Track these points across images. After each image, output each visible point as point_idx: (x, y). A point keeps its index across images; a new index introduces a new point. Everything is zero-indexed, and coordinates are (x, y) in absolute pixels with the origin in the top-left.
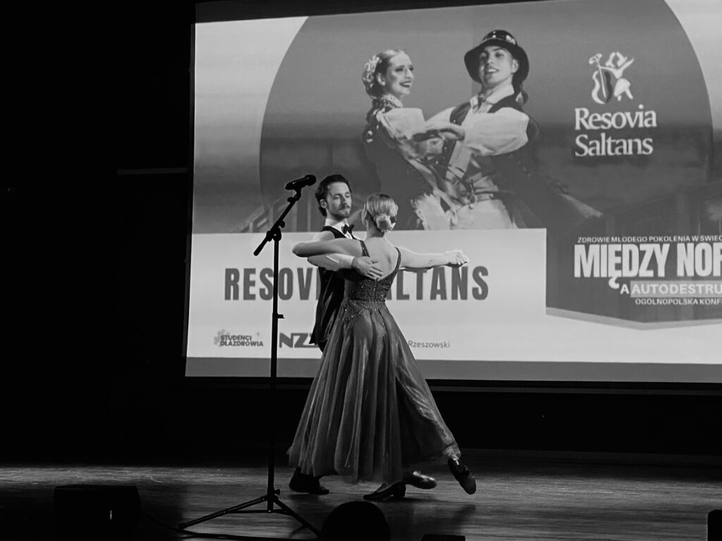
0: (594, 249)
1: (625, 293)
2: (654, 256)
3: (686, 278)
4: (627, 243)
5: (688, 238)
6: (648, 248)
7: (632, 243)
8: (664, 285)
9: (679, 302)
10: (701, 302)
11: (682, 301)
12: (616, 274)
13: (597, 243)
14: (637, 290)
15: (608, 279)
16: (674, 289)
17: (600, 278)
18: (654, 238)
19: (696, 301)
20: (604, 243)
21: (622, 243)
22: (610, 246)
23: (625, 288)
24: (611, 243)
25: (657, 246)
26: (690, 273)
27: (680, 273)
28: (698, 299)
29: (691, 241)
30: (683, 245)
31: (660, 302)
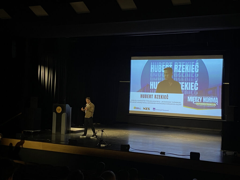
0: (191, 97)
1: (195, 104)
2: (200, 99)
6: (199, 98)
7: (196, 97)
8: (201, 103)
11: (204, 106)
12: (194, 101)
14: (197, 104)
15: (193, 102)
16: (203, 104)
17: (191, 102)
24: (193, 97)
25: (200, 97)
26: (205, 102)
27: (204, 102)
28: (206, 106)
30: (204, 97)
31: (200, 106)
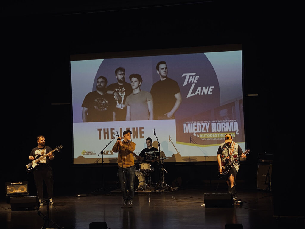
0: (189, 125)
1: (198, 137)
2: (205, 127)
3: (214, 132)
4: (198, 123)
5: (214, 121)
6: (204, 124)
7: (199, 123)
8: (209, 134)
9: (213, 139)
10: (219, 139)
11: (214, 139)
12: (196, 132)
13: (190, 123)
14: (201, 136)
15: (193, 133)
16: (211, 135)
17: (191, 133)
18: (205, 122)
19: (217, 139)
20: (192, 123)
21: (197, 123)
22: (193, 124)
23: (198, 136)
24: (194, 123)
25: (206, 124)
28: (218, 138)
29: (215, 122)
30: (213, 123)
31: (208, 139)
